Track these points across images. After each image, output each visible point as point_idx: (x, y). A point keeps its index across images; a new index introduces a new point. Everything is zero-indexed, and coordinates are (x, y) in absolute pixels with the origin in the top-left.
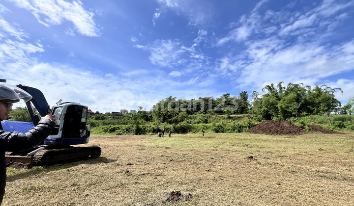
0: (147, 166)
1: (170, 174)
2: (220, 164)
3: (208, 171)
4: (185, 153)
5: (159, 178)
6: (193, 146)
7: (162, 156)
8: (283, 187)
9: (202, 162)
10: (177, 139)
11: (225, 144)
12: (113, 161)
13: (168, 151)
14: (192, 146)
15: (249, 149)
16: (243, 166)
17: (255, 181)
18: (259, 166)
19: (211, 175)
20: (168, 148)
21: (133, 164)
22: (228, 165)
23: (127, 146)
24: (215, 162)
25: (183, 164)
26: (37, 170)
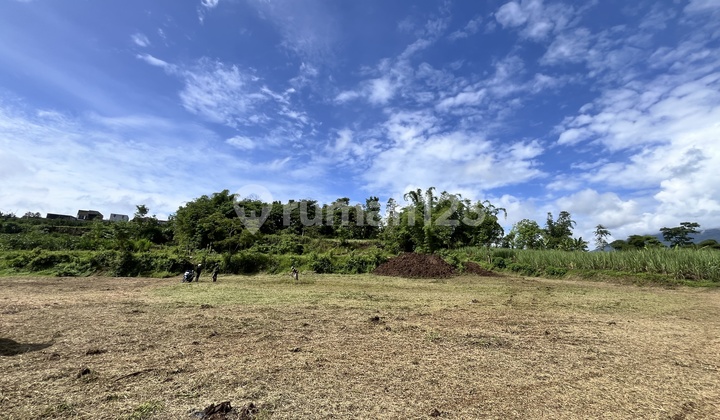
0: (146, 352)
1: (209, 365)
2: (319, 335)
3: (296, 351)
4: (248, 316)
5: (179, 378)
6: (267, 300)
7: (191, 326)
9: (283, 333)
10: (232, 286)
11: (333, 295)
13: (207, 313)
14: (265, 302)
15: (374, 303)
16: (360, 336)
17: (380, 361)
18: (387, 333)
19: (302, 358)
20: (208, 307)
21: (104, 352)
22: (335, 337)
23: (90, 305)
24: (311, 331)
25: (241, 340)
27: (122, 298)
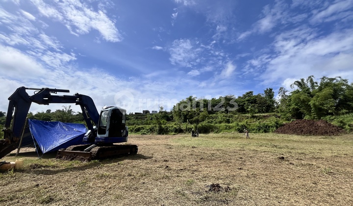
0: (181, 163)
1: (205, 170)
2: (250, 163)
3: (240, 169)
4: (212, 152)
5: (196, 173)
7: (191, 155)
8: (319, 187)
9: (231, 161)
10: (204, 139)
11: (252, 144)
12: (150, 158)
13: (195, 149)
14: (217, 146)
16: (274, 166)
17: (289, 180)
19: (244, 173)
20: (194, 147)
21: (168, 161)
22: (258, 164)
23: (155, 145)
24: (245, 161)
25: (214, 162)
26: (95, 162)
27: (163, 143)
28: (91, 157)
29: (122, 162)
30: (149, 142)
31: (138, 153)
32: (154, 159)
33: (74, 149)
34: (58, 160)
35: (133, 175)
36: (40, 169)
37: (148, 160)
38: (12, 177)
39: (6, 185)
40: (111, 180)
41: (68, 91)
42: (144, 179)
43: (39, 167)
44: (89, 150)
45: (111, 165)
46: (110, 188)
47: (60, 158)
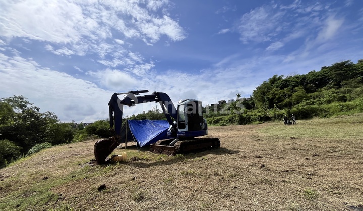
12: (236, 152)
21: (262, 157)
26: (180, 157)
28: (176, 151)
29: (205, 157)
30: (231, 133)
31: (221, 147)
32: (241, 153)
33: (162, 143)
34: (151, 153)
35: (221, 175)
36: (137, 162)
37: (235, 156)
38: (118, 168)
39: (114, 176)
40: (196, 179)
41: (147, 91)
42: (235, 182)
43: (137, 160)
44: (173, 144)
45: (194, 160)
46: (196, 191)
47: (152, 151)
